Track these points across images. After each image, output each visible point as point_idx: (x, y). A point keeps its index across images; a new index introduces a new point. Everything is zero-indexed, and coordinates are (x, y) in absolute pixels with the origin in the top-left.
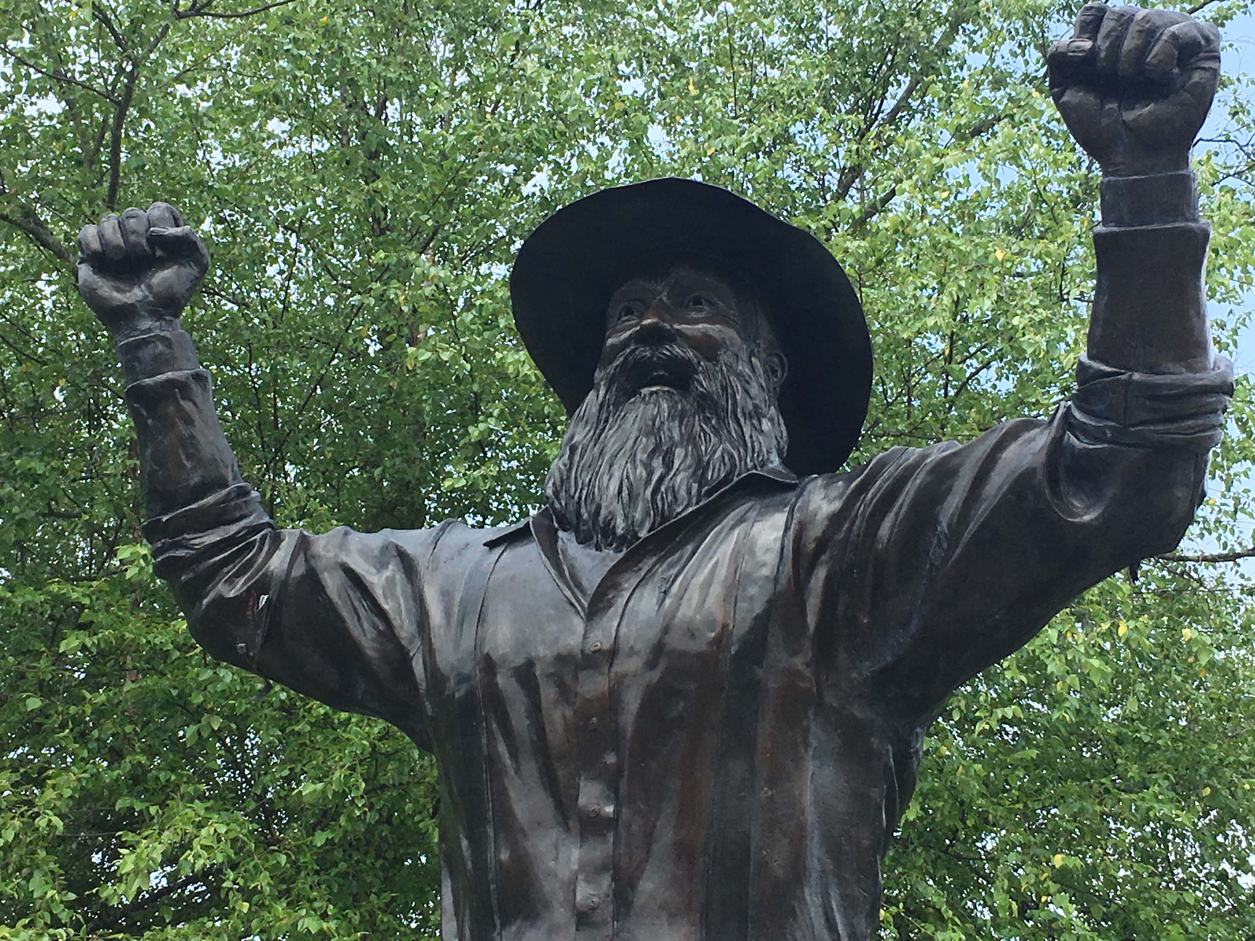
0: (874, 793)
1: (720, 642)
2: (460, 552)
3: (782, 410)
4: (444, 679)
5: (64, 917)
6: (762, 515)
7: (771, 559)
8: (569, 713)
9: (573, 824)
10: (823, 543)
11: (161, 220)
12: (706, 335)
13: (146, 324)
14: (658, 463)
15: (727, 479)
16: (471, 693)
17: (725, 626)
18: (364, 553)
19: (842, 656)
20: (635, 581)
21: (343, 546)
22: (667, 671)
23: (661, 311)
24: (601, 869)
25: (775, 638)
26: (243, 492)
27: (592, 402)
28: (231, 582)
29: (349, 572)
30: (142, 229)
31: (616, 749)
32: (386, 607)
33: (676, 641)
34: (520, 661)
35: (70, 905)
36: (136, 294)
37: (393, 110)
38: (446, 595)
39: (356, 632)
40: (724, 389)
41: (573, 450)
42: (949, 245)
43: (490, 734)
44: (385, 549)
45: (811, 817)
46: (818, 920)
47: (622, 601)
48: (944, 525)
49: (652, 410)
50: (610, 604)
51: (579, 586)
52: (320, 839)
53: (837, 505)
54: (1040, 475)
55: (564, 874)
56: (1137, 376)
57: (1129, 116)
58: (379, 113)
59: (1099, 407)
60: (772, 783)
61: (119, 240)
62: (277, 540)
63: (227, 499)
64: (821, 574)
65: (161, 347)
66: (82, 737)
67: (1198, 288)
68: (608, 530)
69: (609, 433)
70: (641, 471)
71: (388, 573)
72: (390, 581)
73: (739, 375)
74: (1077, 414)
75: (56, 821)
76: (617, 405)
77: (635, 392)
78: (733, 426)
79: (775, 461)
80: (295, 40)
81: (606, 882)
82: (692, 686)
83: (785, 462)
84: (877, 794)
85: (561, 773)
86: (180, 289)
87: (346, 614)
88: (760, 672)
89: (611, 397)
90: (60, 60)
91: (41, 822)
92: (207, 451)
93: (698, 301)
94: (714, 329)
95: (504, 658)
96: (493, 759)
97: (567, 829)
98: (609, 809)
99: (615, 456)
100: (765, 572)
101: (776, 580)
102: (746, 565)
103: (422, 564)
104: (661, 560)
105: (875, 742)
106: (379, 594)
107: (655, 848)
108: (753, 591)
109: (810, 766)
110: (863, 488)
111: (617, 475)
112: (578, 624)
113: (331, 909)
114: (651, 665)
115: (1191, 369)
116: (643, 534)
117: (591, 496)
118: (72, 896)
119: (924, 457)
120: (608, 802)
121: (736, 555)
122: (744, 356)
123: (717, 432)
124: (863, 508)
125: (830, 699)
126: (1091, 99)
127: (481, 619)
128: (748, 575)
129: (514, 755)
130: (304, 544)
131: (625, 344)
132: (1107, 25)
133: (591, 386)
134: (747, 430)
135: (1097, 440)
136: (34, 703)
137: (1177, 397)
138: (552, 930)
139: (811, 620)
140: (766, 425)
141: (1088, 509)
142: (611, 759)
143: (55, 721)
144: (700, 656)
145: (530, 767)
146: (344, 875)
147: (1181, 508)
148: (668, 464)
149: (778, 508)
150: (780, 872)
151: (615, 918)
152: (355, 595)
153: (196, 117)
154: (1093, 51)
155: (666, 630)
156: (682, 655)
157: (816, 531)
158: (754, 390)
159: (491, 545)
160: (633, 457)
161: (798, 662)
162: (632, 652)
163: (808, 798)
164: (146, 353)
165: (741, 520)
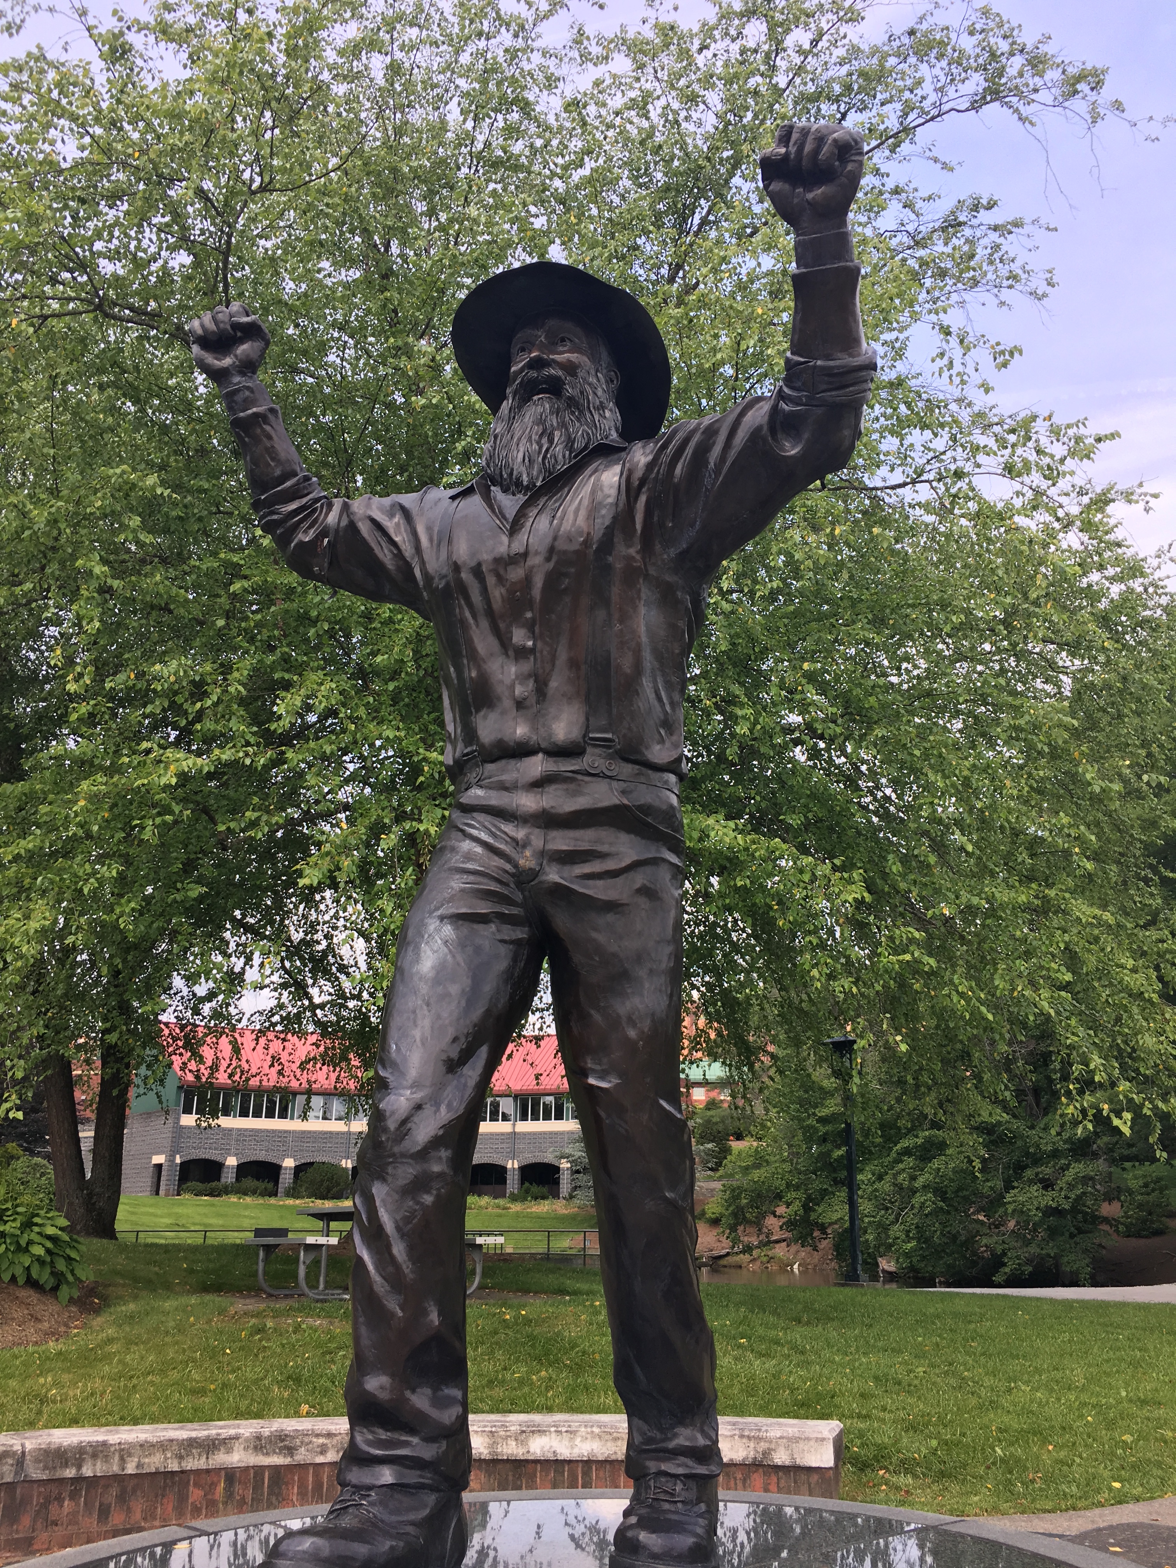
0: (681, 624)
1: (586, 543)
2: (436, 504)
3: (618, 404)
4: (432, 578)
5: (252, 740)
6: (607, 467)
7: (613, 492)
8: (503, 590)
9: (511, 653)
10: (643, 481)
11: (237, 314)
12: (569, 361)
13: (236, 379)
14: (545, 440)
15: (586, 447)
16: (448, 584)
17: (589, 534)
18: (381, 509)
19: (658, 547)
20: (536, 511)
21: (368, 506)
22: (557, 563)
23: (542, 347)
24: (529, 676)
25: (618, 538)
26: (307, 479)
27: (505, 406)
28: (306, 532)
29: (373, 521)
30: (226, 319)
31: (532, 610)
32: (396, 539)
33: (561, 545)
34: (473, 564)
35: (254, 734)
36: (227, 361)
37: (395, 249)
38: (429, 529)
39: (380, 555)
40: (582, 393)
41: (496, 437)
42: (731, 307)
43: (460, 607)
44: (393, 506)
45: (644, 639)
46: (652, 696)
47: (529, 524)
48: (712, 465)
49: (540, 409)
50: (522, 526)
51: (504, 517)
52: (391, 686)
53: (650, 457)
54: (765, 428)
55: (507, 681)
56: (819, 363)
57: (810, 196)
58: (387, 250)
59: (798, 384)
60: (621, 621)
61: (214, 328)
62: (330, 506)
63: (298, 483)
64: (643, 498)
65: (247, 393)
66: (252, 640)
67: (854, 304)
68: (518, 483)
69: (515, 425)
70: (535, 446)
71: (396, 520)
72: (398, 525)
73: (590, 384)
74: (786, 390)
75: (240, 688)
76: (520, 407)
77: (529, 399)
78: (588, 415)
79: (614, 435)
80: (327, 205)
81: (531, 684)
82: (573, 570)
83: (621, 435)
84: (682, 624)
85: (502, 626)
86: (254, 356)
87: (373, 545)
88: (610, 559)
89: (516, 403)
90: (184, 228)
91: (231, 689)
92: (283, 455)
93: (563, 340)
94: (574, 357)
95: (465, 563)
96: (463, 622)
97: (507, 656)
98: (530, 643)
99: (519, 439)
100: (610, 500)
101: (617, 504)
102: (599, 496)
103: (414, 512)
104: (550, 498)
105: (679, 594)
106: (392, 532)
107: (557, 663)
108: (604, 512)
109: (643, 610)
110: (664, 447)
111: (522, 449)
112: (505, 539)
113: (401, 725)
114: (548, 559)
115: (851, 355)
116: (539, 484)
117: (507, 465)
118: (255, 729)
119: (699, 424)
120: (529, 639)
121: (593, 492)
122: (593, 372)
123: (578, 420)
124: (665, 458)
125: (652, 571)
126: (787, 187)
127: (450, 541)
128: (600, 503)
129: (474, 617)
130: (346, 507)
131: (521, 370)
132: (795, 136)
133: (504, 397)
134: (596, 417)
135: (798, 404)
136: (221, 623)
137: (842, 374)
138: (504, 713)
139: (639, 527)
140: (608, 414)
141: (793, 447)
142: (529, 615)
143: (234, 632)
144: (576, 552)
145: (484, 623)
146: (407, 705)
147: (847, 443)
148: (551, 441)
149: (617, 463)
150: (628, 671)
151: (538, 702)
152: (378, 534)
153: (273, 259)
154: (787, 154)
155: (555, 538)
156: (565, 552)
157: (639, 474)
158: (600, 392)
159: (453, 498)
160: (530, 439)
161: (632, 551)
162: (537, 553)
163: (642, 629)
164: (239, 398)
165: (595, 471)
